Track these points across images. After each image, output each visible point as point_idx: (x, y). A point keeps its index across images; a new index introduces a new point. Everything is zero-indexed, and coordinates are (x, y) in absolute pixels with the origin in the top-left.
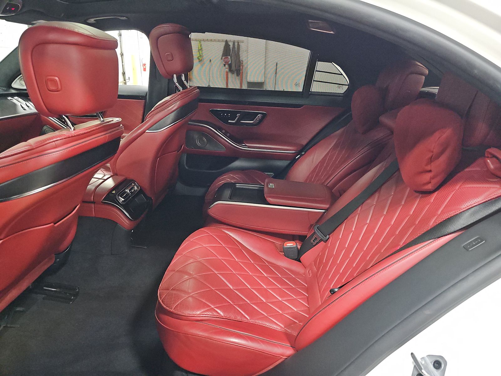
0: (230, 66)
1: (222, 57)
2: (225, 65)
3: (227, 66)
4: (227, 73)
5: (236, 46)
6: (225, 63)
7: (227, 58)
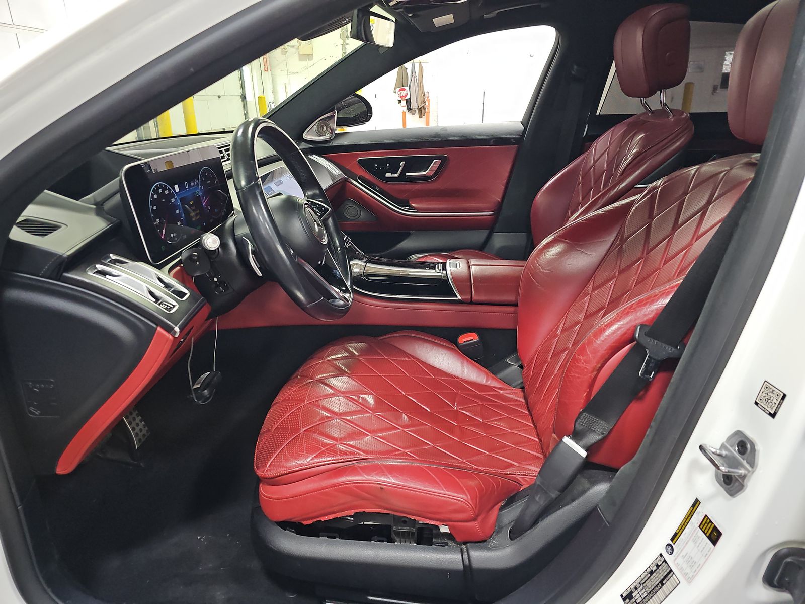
0: (408, 102)
1: (395, 89)
2: (400, 102)
3: (404, 103)
4: (404, 113)
5: (417, 70)
6: (400, 99)
7: (405, 90)
